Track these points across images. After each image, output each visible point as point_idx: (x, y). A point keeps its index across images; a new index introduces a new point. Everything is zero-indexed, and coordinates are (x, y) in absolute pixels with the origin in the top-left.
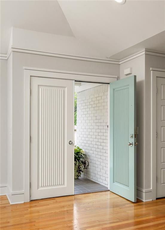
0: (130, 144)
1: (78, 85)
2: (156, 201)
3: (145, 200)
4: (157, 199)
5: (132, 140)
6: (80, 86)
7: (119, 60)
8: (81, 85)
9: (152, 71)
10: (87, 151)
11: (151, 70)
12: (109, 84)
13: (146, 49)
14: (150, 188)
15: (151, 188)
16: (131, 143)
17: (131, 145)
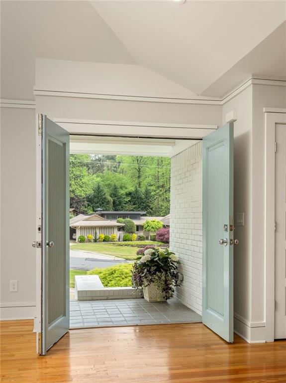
0: (223, 242)
1: (170, 145)
2: (273, 344)
3: (251, 340)
4: (276, 340)
5: (227, 236)
6: (174, 147)
7: (221, 97)
8: (175, 145)
9: (266, 114)
10: (182, 256)
11: (264, 111)
12: (202, 139)
13: (253, 75)
14: (263, 320)
15: (265, 321)
16: (225, 240)
17: (225, 244)
